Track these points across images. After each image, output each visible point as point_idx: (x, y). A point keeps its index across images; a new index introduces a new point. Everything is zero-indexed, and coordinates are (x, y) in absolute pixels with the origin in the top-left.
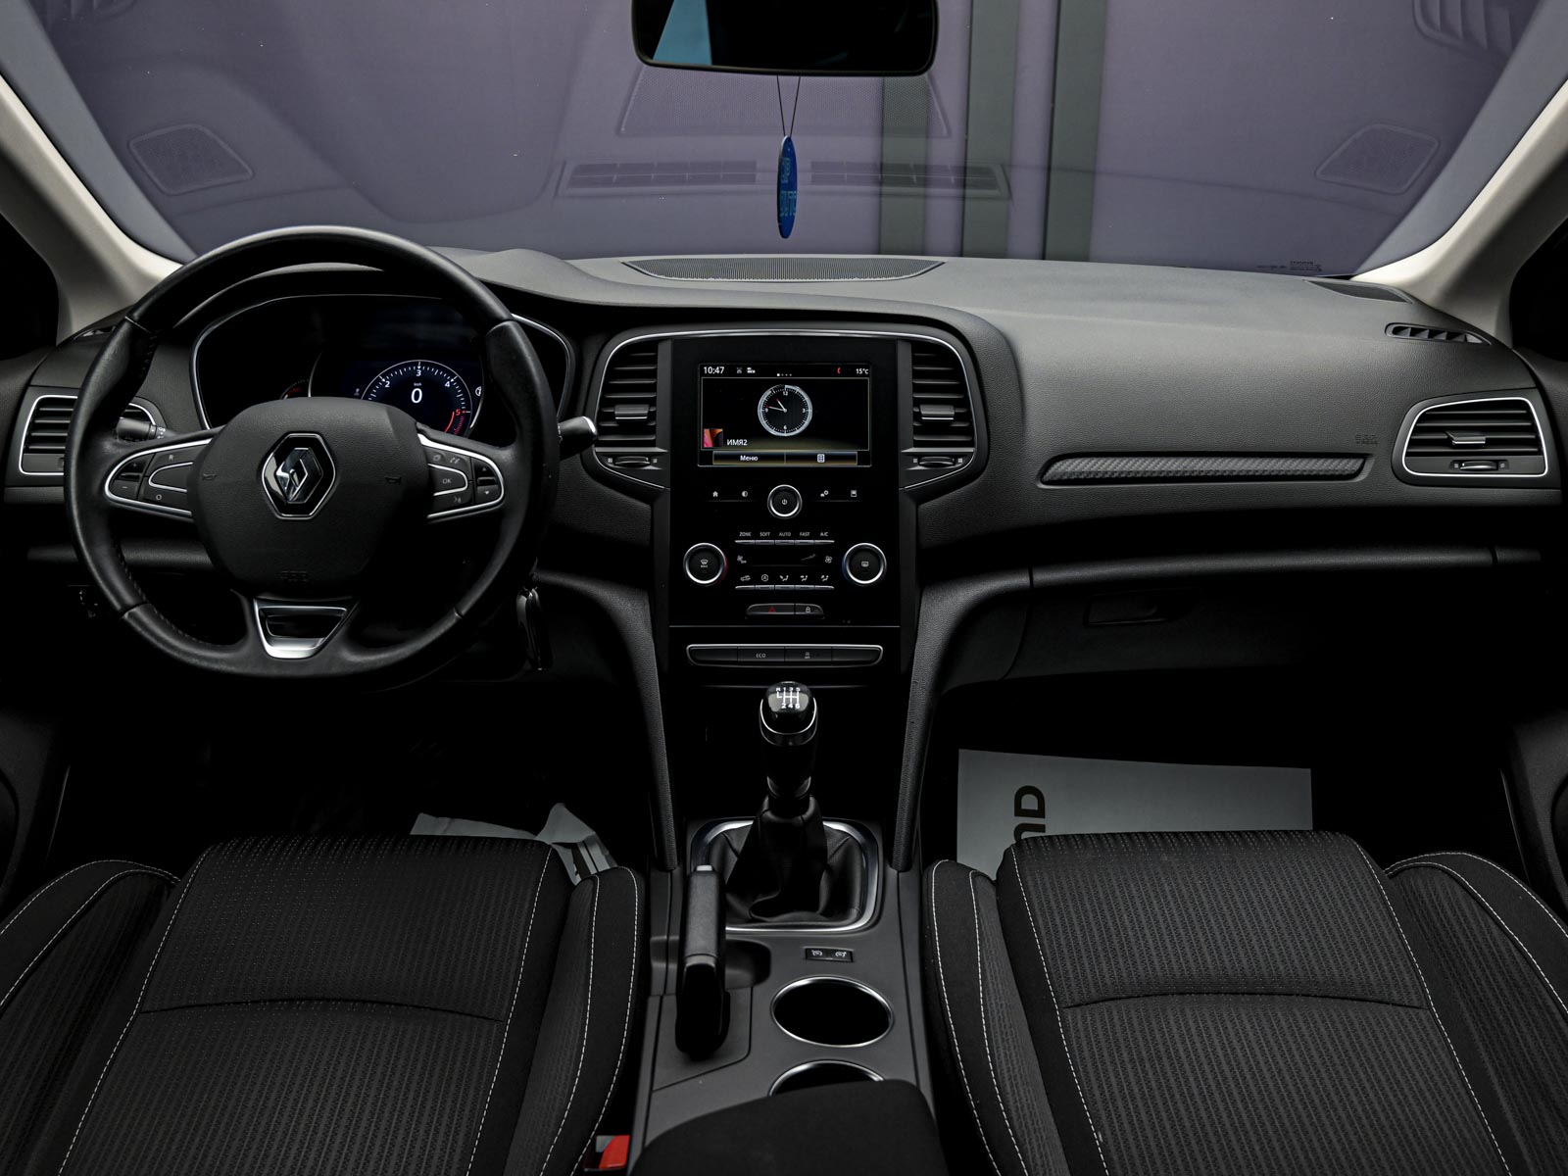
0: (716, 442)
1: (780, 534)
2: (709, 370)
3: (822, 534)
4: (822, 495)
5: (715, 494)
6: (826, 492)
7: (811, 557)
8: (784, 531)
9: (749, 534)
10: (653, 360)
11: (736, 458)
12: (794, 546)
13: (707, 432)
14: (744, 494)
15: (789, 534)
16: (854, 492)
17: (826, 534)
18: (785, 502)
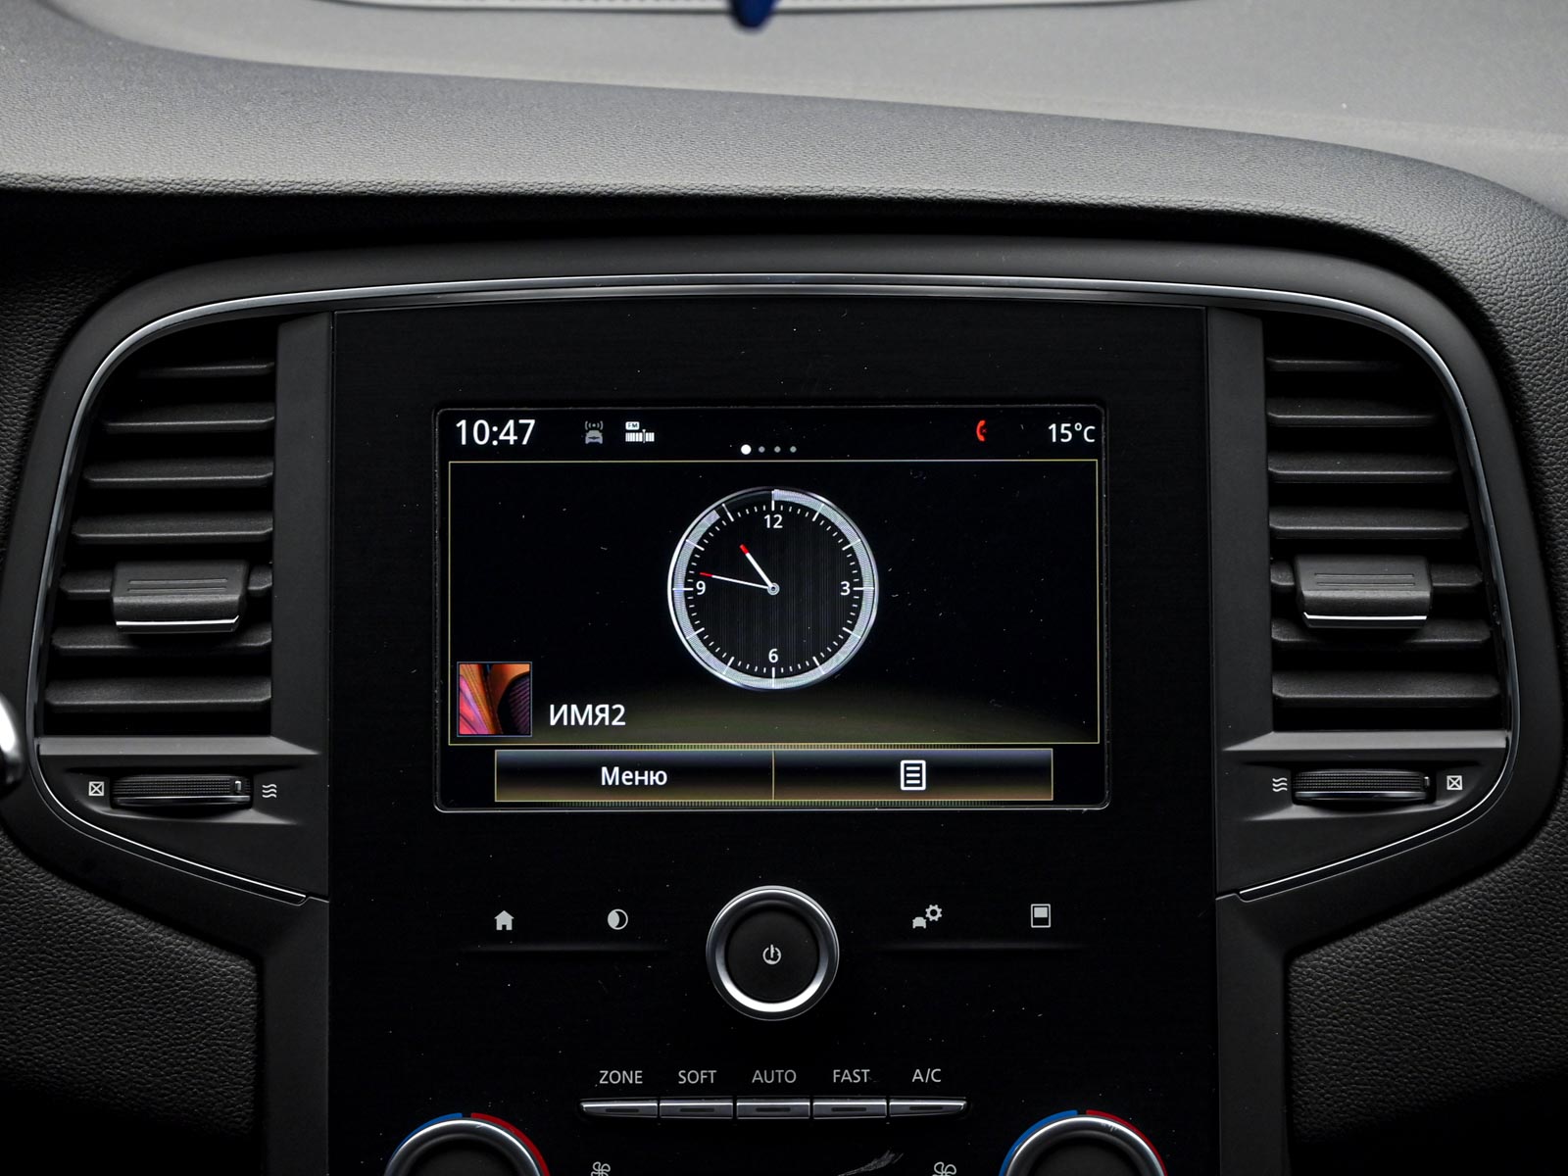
0: (505, 714)
1: (757, 1077)
2: (477, 432)
3: (917, 1076)
4: (919, 922)
5: (504, 920)
6: (935, 912)
7: (873, 1165)
8: (767, 1066)
9: (635, 1077)
10: (261, 391)
11: (585, 774)
12: (811, 1126)
13: (469, 676)
14: (613, 919)
15: (790, 1076)
16: (1041, 911)
17: (932, 1073)
18: (772, 956)
